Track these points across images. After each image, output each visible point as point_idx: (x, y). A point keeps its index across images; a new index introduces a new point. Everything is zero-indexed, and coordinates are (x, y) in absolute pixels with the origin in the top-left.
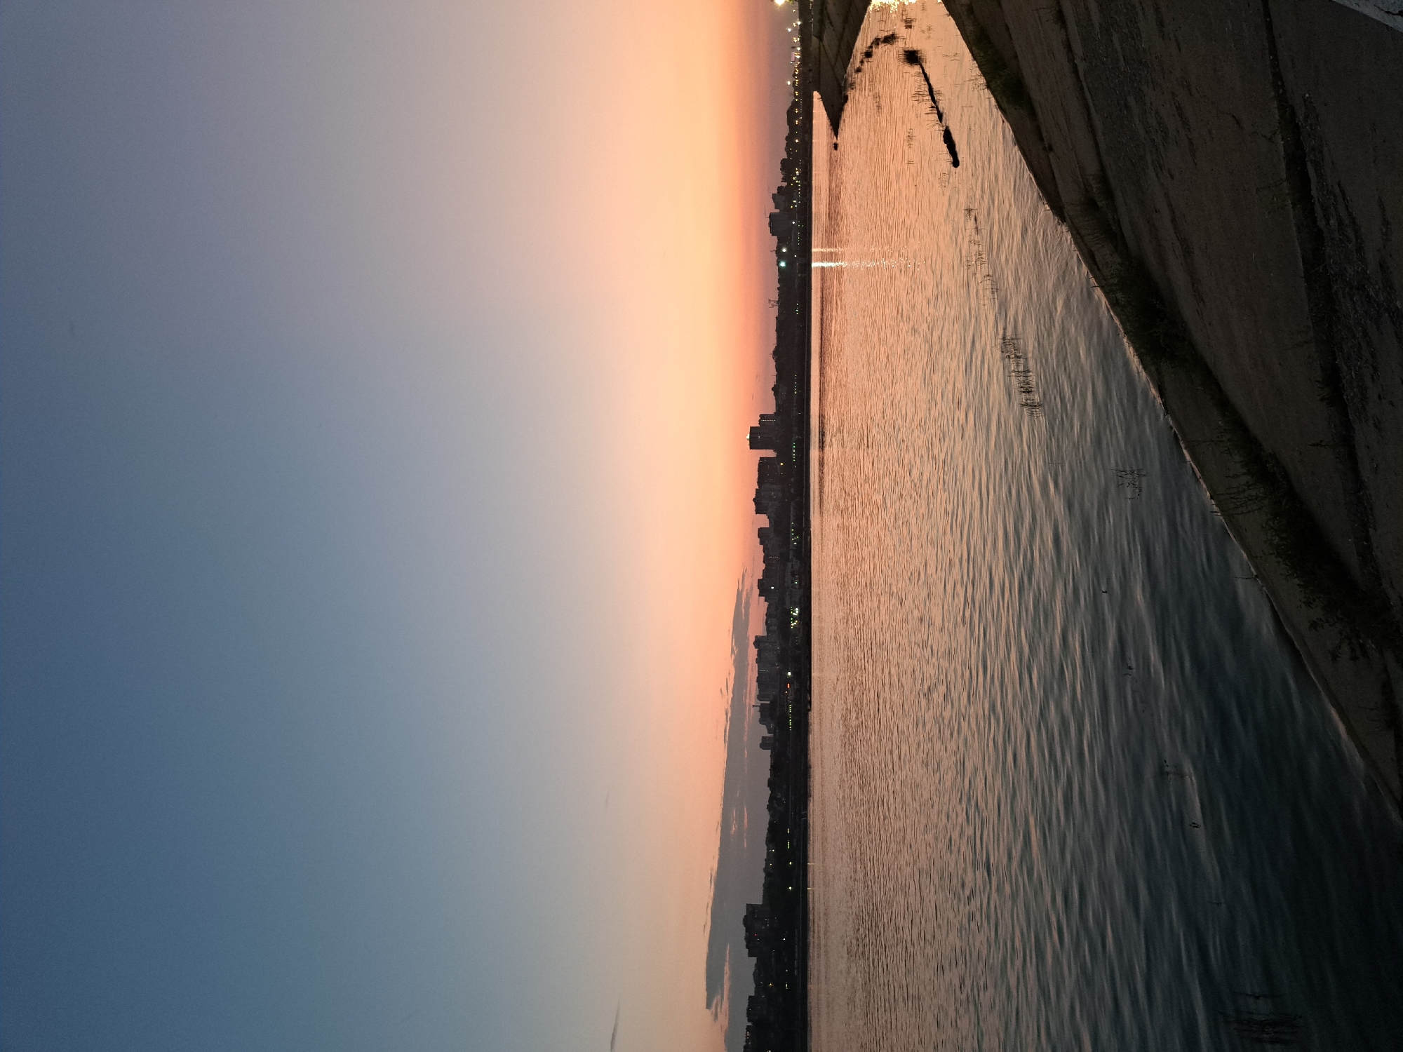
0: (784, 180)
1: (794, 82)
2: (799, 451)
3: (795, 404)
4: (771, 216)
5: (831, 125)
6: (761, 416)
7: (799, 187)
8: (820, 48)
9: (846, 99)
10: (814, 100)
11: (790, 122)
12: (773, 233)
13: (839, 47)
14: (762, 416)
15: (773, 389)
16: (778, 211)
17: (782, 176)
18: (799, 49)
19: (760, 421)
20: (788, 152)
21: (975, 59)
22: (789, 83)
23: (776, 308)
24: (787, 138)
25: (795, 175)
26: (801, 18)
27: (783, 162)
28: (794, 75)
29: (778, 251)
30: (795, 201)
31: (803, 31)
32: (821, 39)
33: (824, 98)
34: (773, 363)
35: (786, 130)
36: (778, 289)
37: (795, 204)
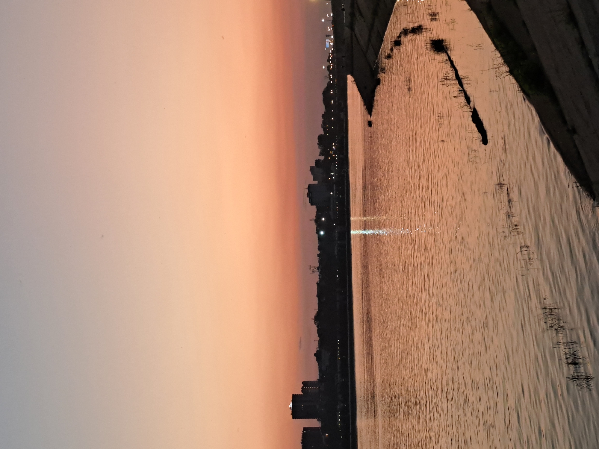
0: (321, 154)
1: (329, 67)
2: (345, 420)
3: (339, 370)
4: (310, 187)
5: (365, 105)
6: (303, 383)
7: (336, 161)
8: (352, 37)
9: (378, 82)
10: (348, 82)
11: (326, 101)
12: (312, 203)
13: (370, 36)
14: (306, 384)
15: (315, 355)
16: (316, 182)
17: (319, 150)
18: (332, 37)
19: (303, 388)
20: (325, 129)
21: (497, 47)
22: (324, 67)
23: (317, 274)
24: (323, 116)
25: (332, 150)
26: (333, 11)
27: (320, 138)
28: (329, 60)
29: (317, 220)
30: (333, 173)
31: (336, 22)
32: (352, 28)
33: (357, 82)
34: (315, 328)
35: (322, 109)
36: (318, 255)
37: (333, 176)
